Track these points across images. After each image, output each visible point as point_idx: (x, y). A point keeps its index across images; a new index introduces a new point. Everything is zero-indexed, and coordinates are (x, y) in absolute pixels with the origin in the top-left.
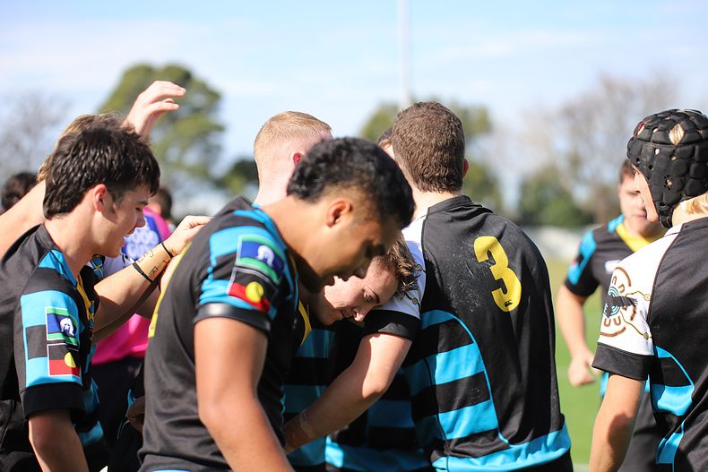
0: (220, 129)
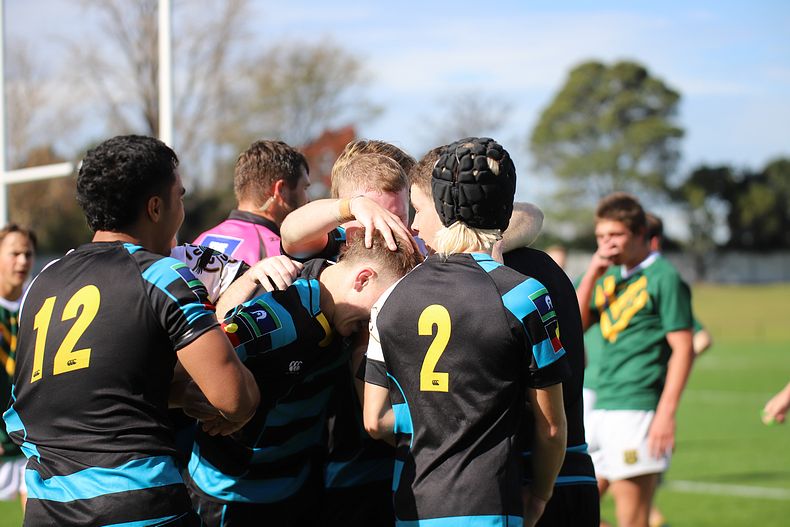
0: (679, 133)
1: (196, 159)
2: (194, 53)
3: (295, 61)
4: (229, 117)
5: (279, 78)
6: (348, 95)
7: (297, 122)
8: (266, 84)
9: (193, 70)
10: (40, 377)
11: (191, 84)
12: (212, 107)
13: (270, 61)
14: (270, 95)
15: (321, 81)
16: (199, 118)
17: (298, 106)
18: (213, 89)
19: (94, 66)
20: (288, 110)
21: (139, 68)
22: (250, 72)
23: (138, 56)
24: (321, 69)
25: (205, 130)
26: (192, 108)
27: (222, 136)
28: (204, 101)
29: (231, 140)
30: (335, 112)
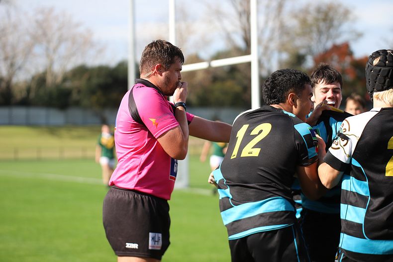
1: (269, 60)
2: (268, 7)
3: (319, 10)
4: (285, 39)
5: (310, 19)
6: (345, 27)
7: (319, 41)
8: (304, 22)
9: (267, 15)
10: (235, 157)
11: (266, 22)
12: (277, 34)
13: (306, 11)
14: (306, 28)
15: (332, 20)
16: (271, 39)
17: (320, 33)
18: (277, 24)
19: (219, 14)
20: (315, 35)
21: (240, 14)
22: (295, 16)
23: (240, 8)
24: (331, 14)
25: (273, 45)
26: (267, 34)
27: (282, 48)
28: (273, 31)
29: (286, 50)
30: (338, 36)
